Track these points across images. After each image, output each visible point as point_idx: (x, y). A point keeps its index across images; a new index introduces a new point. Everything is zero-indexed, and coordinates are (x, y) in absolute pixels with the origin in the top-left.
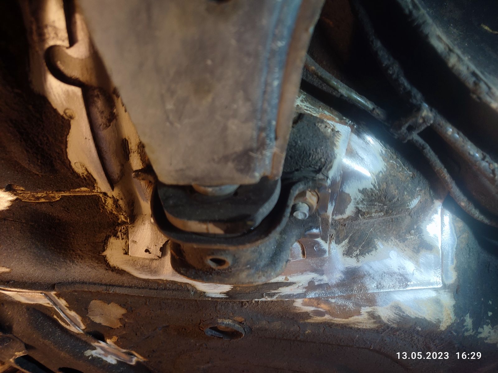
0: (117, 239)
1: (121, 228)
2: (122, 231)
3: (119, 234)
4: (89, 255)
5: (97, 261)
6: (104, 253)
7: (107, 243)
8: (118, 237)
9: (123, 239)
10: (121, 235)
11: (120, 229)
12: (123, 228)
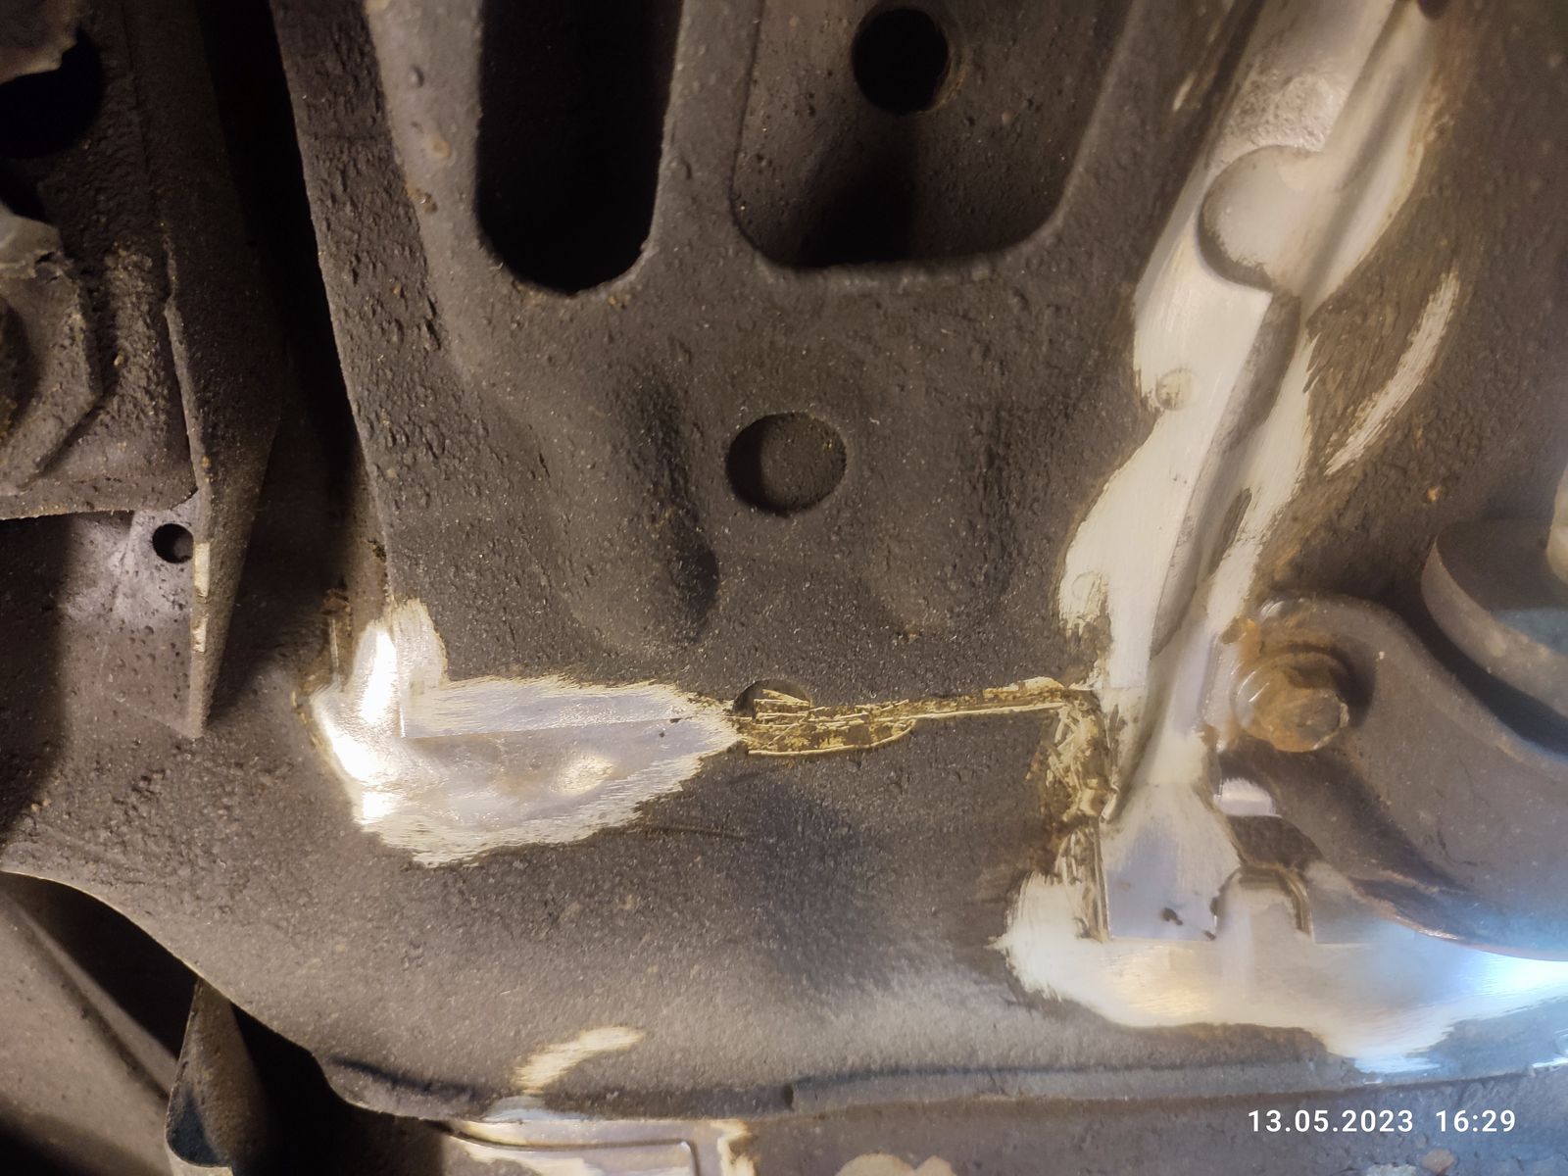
0: (1052, 883)
1: (1069, 840)
2: (1072, 853)
3: (1061, 863)
4: (948, 951)
5: (975, 975)
6: (1003, 943)
7: (1016, 902)
8: (1059, 876)
9: (1074, 880)
10: (1069, 866)
11: (1063, 846)
12: (1078, 842)
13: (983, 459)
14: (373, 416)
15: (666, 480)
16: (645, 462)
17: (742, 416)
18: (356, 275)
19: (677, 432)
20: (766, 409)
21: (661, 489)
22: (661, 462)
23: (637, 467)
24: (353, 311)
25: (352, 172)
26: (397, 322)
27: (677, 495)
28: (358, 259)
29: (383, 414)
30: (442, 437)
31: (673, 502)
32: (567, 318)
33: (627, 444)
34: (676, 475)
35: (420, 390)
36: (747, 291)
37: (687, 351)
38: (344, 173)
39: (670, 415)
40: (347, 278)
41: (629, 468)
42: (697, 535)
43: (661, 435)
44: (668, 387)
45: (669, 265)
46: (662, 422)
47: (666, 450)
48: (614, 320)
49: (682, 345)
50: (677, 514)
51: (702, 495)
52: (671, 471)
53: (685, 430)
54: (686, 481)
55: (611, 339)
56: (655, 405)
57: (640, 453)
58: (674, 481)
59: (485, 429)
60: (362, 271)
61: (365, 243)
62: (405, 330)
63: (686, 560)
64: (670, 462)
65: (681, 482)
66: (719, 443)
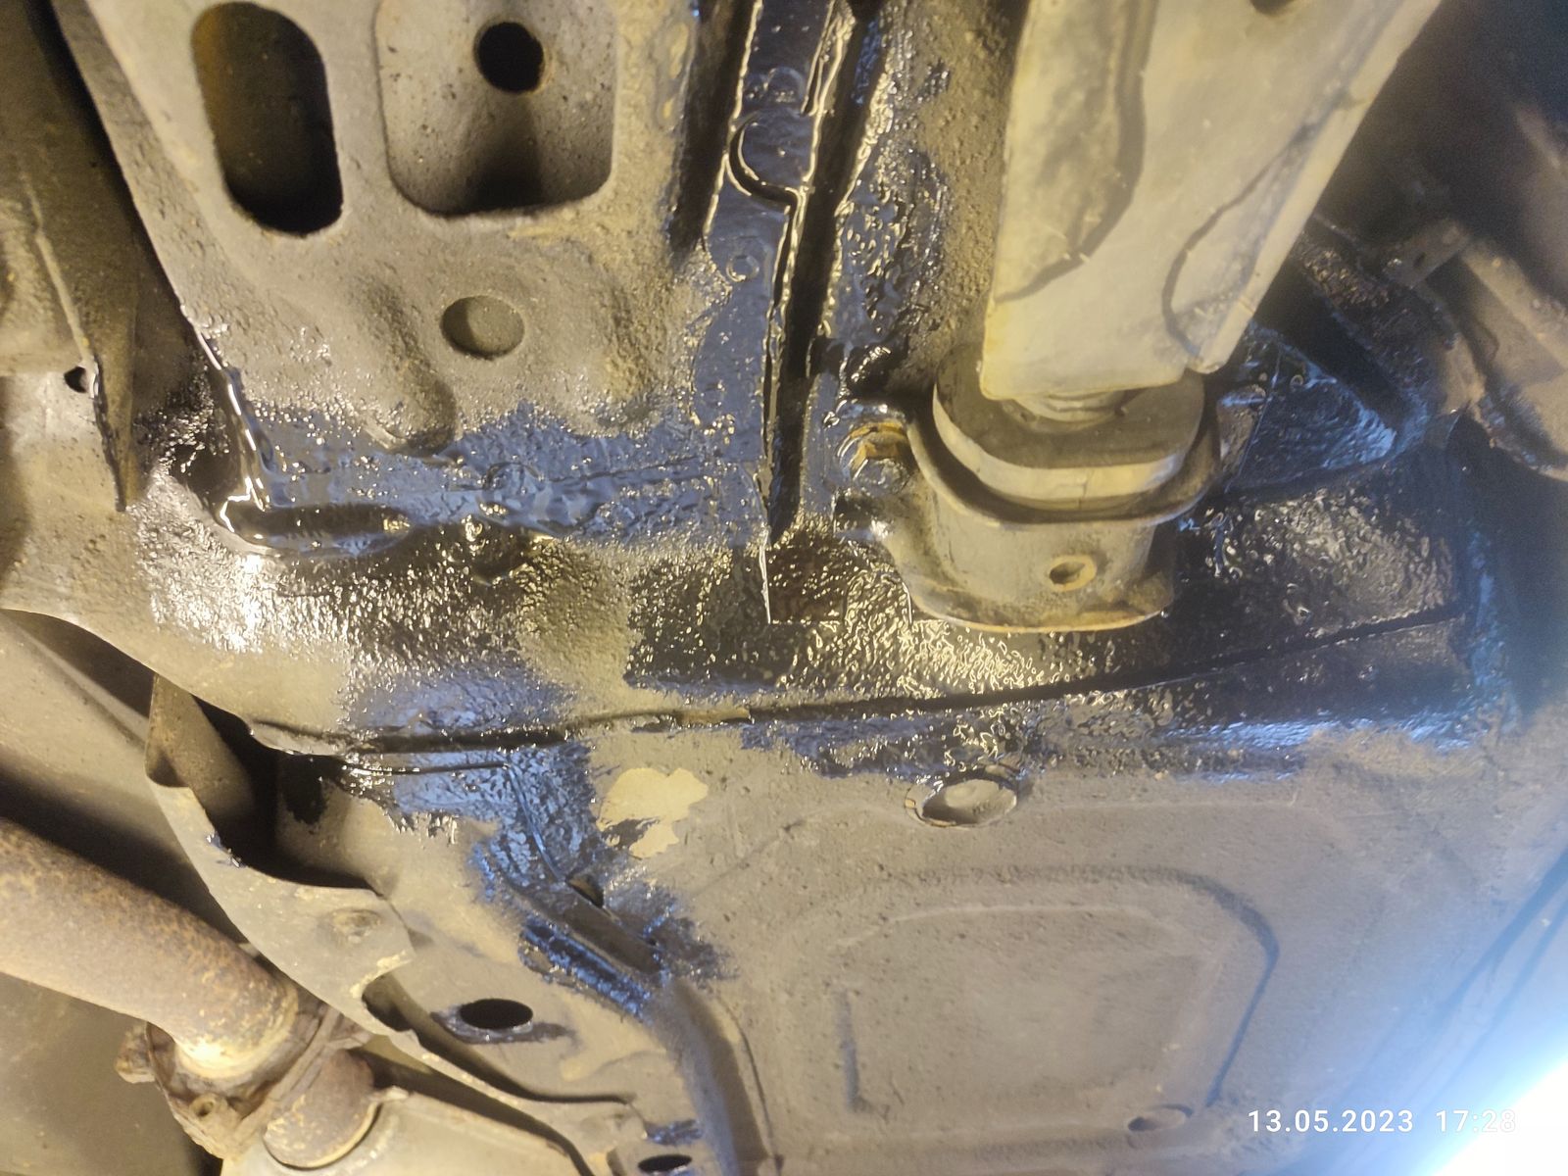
13: (611, 322)
14: (195, 305)
15: (400, 343)
16: (383, 333)
17: (445, 300)
18: (162, 213)
19: (402, 312)
20: (457, 296)
21: (398, 349)
22: (394, 332)
23: (377, 337)
24: (166, 237)
25: (146, 147)
26: (198, 242)
27: (411, 351)
28: (162, 203)
29: (202, 303)
30: (246, 319)
31: (409, 356)
32: (303, 252)
33: (367, 323)
34: (407, 339)
35: (223, 286)
36: (418, 232)
37: (391, 267)
38: (141, 147)
39: (394, 303)
40: (158, 216)
41: (372, 338)
42: (432, 375)
43: (390, 315)
44: (387, 287)
45: (362, 220)
46: (389, 308)
47: (396, 325)
48: (335, 253)
49: (386, 264)
50: (413, 364)
51: (429, 349)
52: (403, 338)
53: (407, 310)
54: (416, 342)
55: (337, 263)
56: (381, 298)
57: (377, 329)
58: (406, 344)
59: (276, 311)
60: (166, 210)
61: (165, 193)
62: (206, 249)
63: (427, 393)
64: (400, 331)
65: (412, 343)
66: (433, 318)
